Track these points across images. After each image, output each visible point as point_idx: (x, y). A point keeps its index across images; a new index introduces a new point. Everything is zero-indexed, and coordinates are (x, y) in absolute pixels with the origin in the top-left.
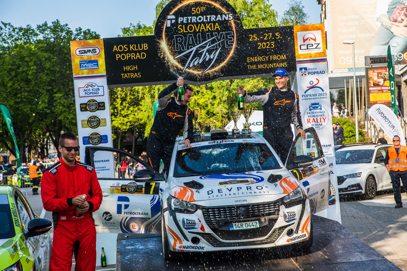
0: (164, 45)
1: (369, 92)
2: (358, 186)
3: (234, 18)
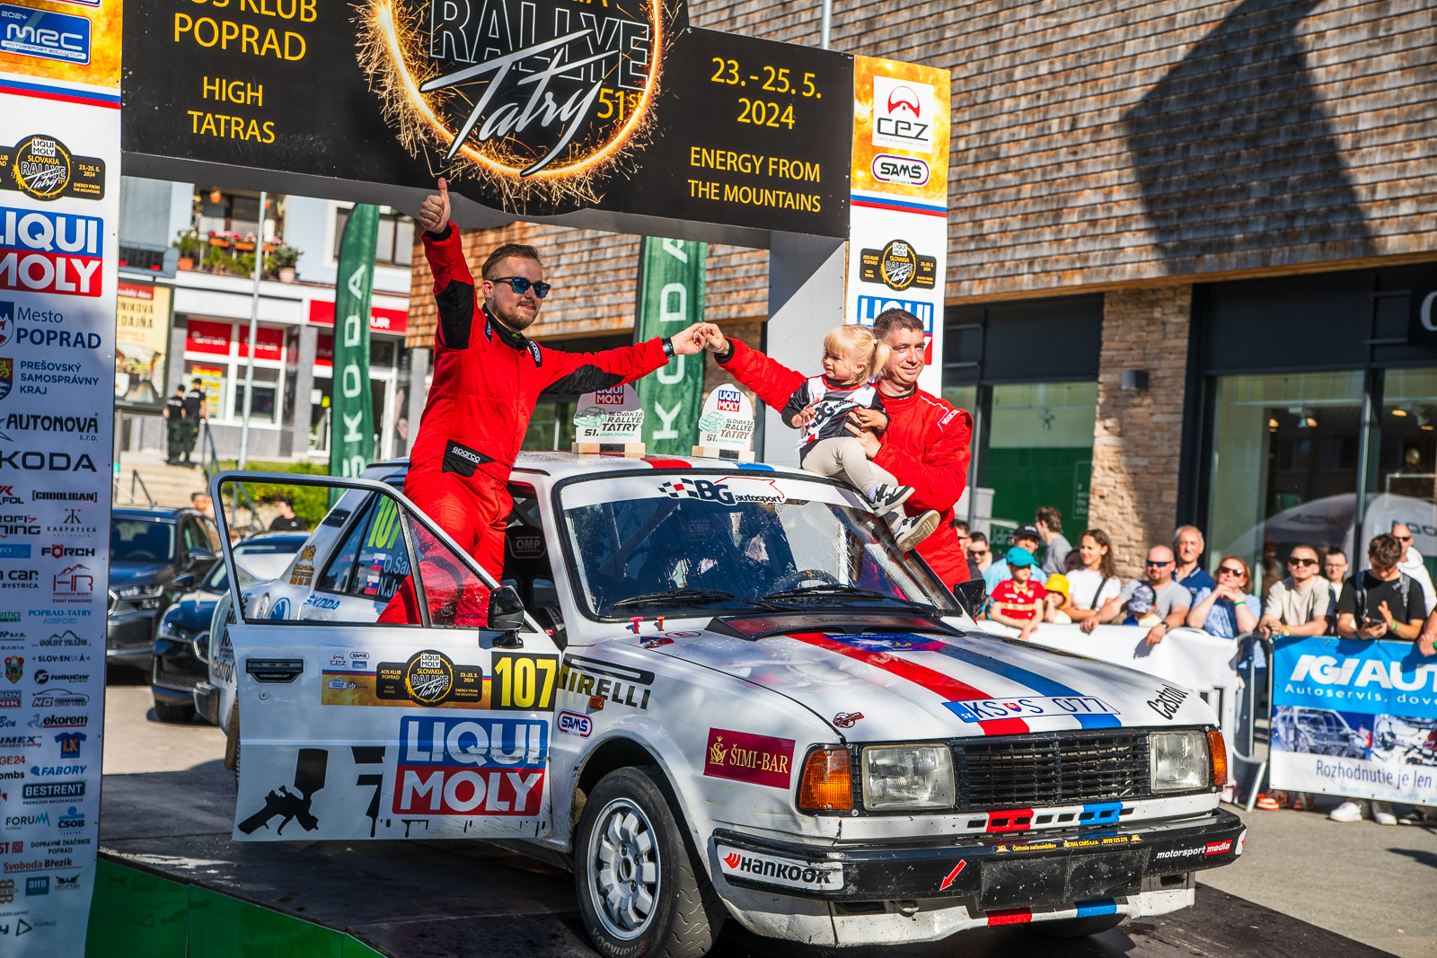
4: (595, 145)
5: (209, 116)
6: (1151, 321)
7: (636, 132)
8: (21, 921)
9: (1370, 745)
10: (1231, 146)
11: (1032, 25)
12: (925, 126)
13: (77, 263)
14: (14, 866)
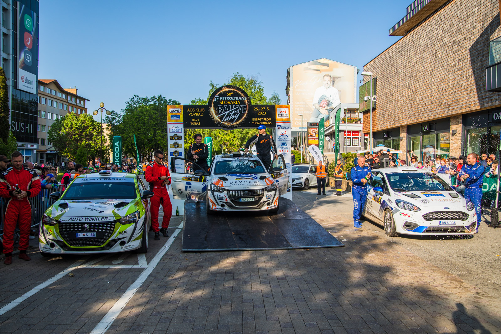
0: (212, 110)
1: (308, 139)
2: (301, 184)
3: (247, 99)
5: (193, 123)
6: (457, 121)
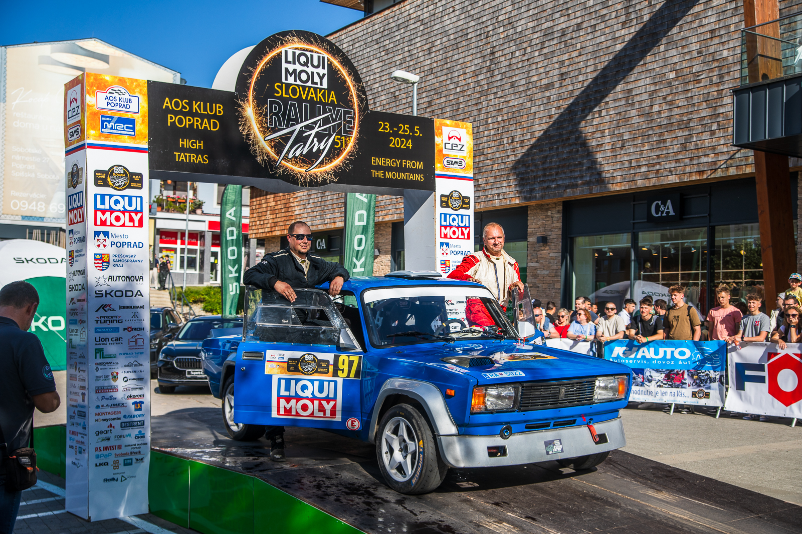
4: (334, 158)
5: (182, 154)
6: (547, 216)
7: (350, 152)
8: (122, 476)
9: (643, 381)
10: (575, 147)
11: (494, 102)
12: (463, 145)
13: (133, 215)
14: (119, 455)
